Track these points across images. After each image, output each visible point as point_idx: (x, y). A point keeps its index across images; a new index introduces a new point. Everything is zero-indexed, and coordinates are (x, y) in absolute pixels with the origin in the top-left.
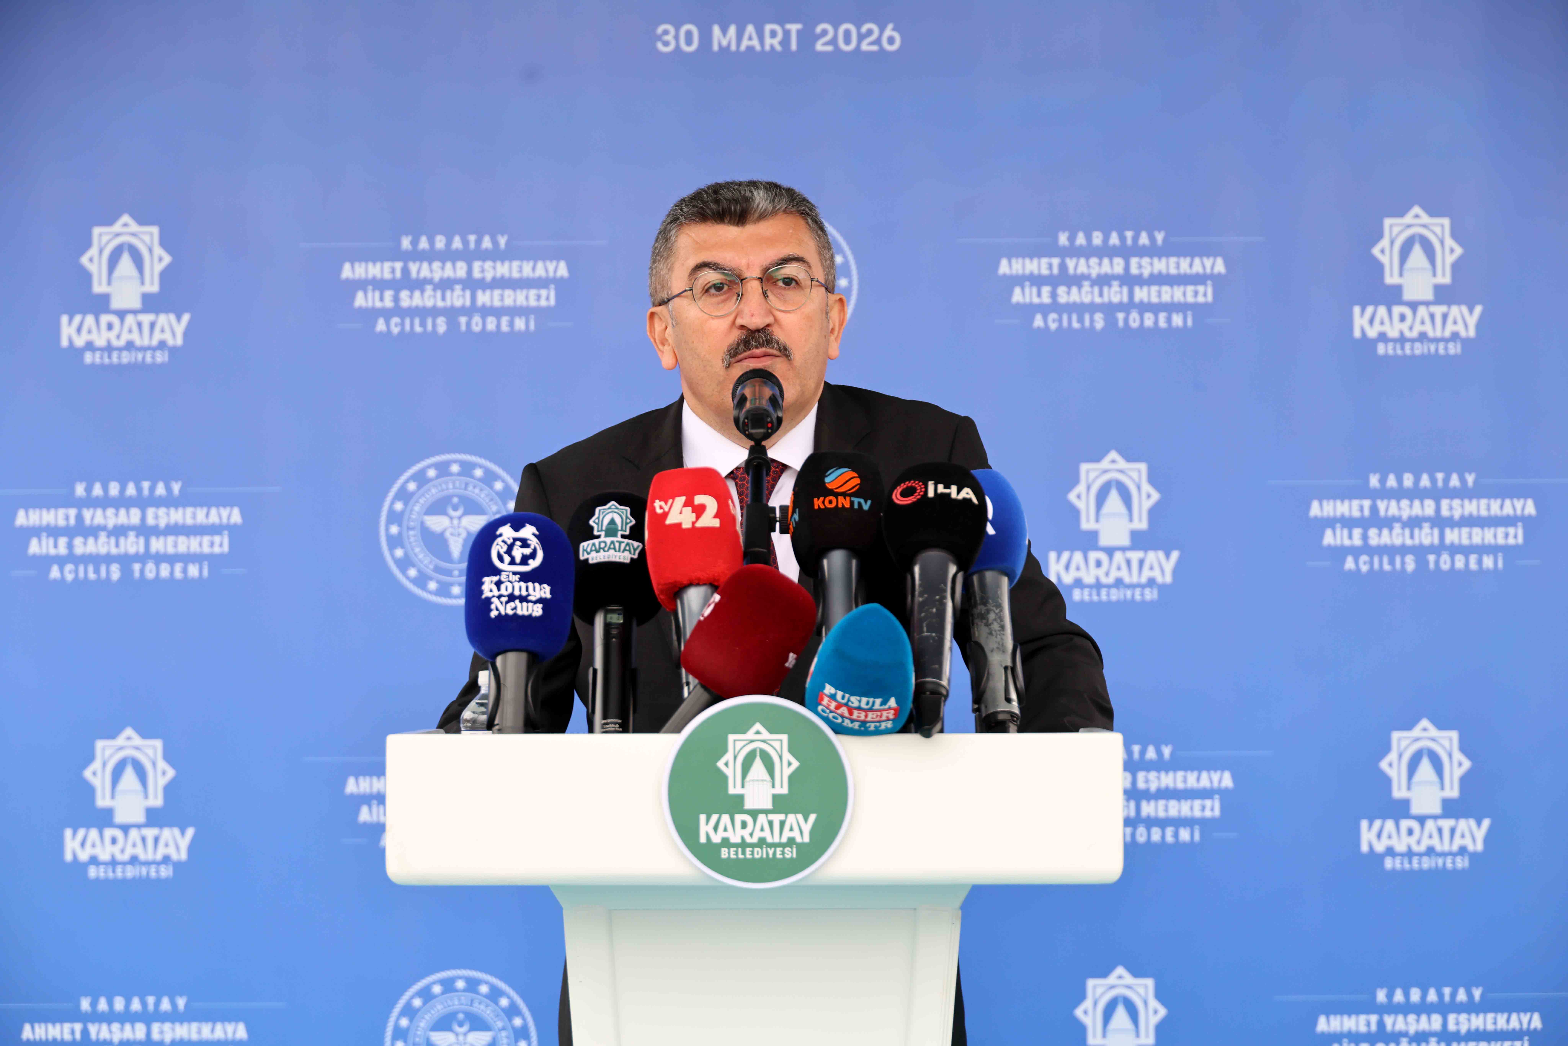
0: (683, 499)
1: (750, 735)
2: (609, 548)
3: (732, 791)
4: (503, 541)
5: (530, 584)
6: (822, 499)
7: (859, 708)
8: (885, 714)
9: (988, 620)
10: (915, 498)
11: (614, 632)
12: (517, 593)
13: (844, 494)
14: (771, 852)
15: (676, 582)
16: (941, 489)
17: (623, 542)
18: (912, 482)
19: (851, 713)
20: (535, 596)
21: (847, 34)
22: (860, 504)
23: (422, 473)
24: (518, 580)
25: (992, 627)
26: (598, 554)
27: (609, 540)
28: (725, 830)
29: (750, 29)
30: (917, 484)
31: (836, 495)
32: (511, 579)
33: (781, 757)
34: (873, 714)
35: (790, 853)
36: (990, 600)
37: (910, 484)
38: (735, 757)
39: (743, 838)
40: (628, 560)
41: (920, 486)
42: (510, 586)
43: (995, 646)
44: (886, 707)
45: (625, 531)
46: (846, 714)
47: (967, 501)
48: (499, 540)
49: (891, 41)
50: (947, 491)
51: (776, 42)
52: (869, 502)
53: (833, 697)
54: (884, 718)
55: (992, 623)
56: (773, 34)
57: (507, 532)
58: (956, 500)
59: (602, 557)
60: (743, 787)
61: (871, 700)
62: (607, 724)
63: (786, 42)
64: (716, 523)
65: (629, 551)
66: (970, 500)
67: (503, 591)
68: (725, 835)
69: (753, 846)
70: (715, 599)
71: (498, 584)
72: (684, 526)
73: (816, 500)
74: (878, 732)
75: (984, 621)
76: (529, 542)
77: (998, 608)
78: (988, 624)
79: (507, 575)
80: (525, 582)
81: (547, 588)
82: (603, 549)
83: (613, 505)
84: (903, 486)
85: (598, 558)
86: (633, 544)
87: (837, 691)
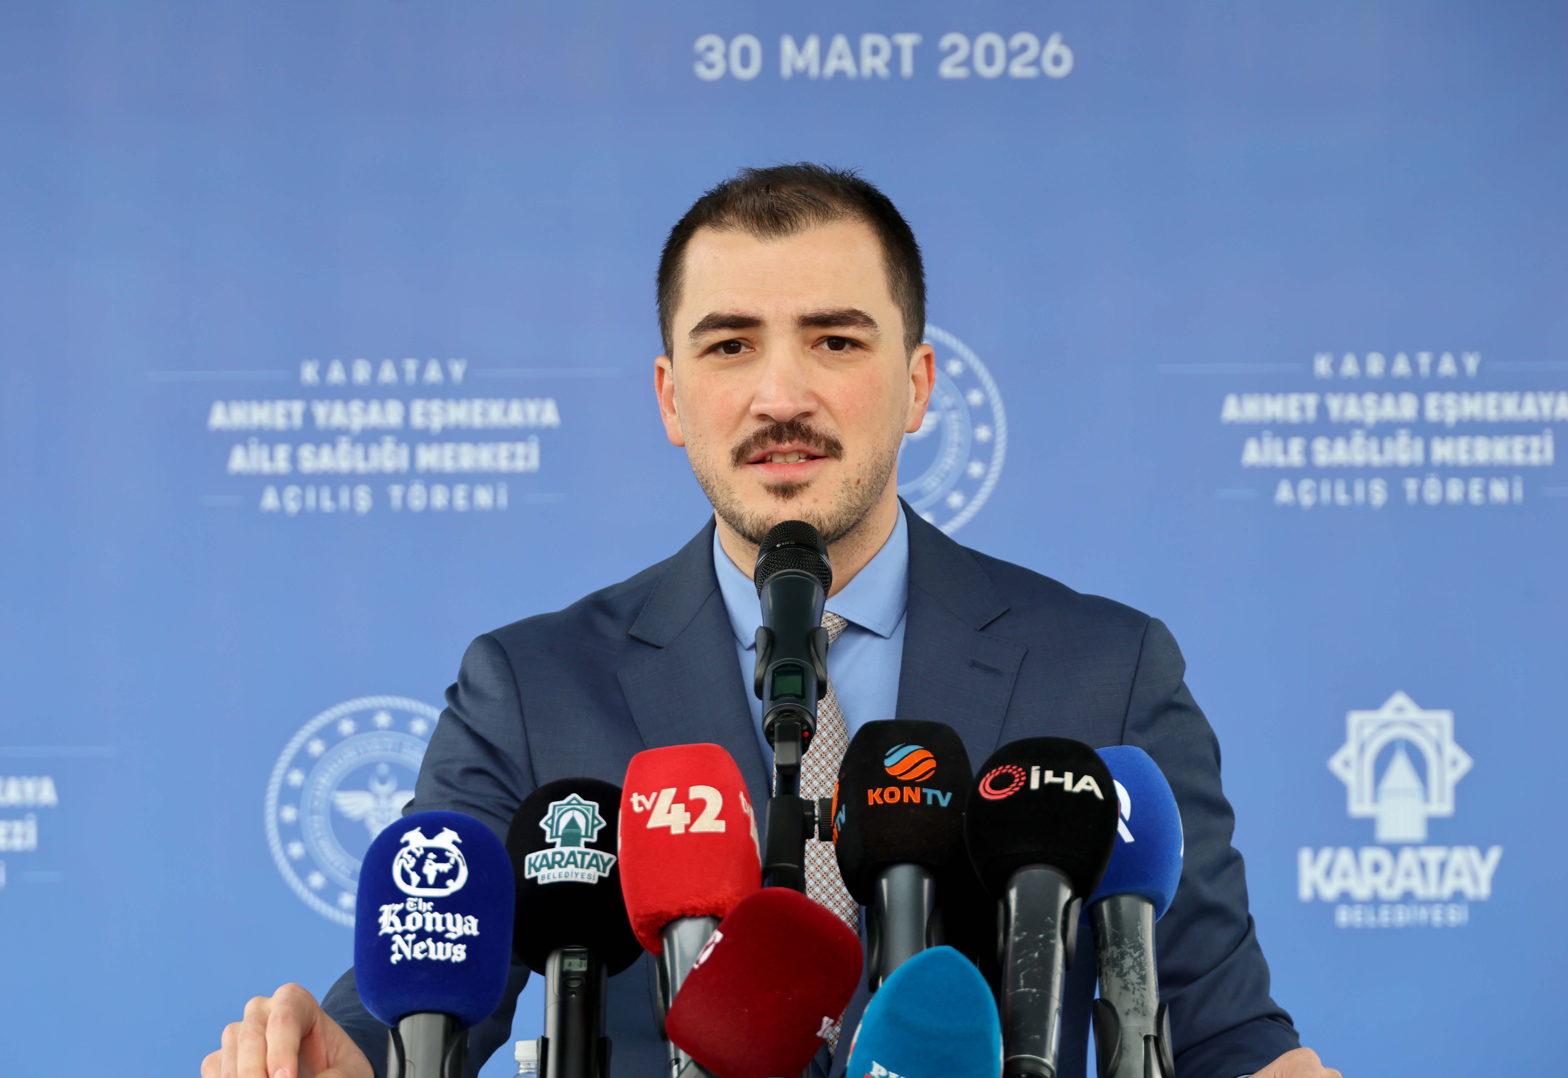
0: (673, 791)
4: (410, 853)
5: (449, 916)
6: (879, 790)
9: (1121, 966)
10: (1011, 790)
11: (574, 985)
12: (429, 928)
13: (912, 784)
15: (661, 913)
16: (1049, 777)
17: (588, 854)
18: (1008, 767)
20: (455, 933)
21: (989, 49)
22: (935, 797)
23: (332, 727)
24: (430, 909)
25: (1127, 977)
26: (552, 871)
27: (567, 850)
29: (840, 43)
30: (1014, 770)
31: (901, 785)
32: (420, 908)
36: (1126, 939)
37: (1004, 771)
40: (594, 879)
41: (1019, 773)
42: (419, 917)
43: (1130, 1006)
45: (592, 837)
47: (1088, 795)
48: (404, 851)
49: (1057, 60)
50: (1058, 780)
51: (879, 63)
52: (949, 795)
55: (1128, 972)
56: (876, 51)
57: (415, 839)
58: (1070, 794)
59: (557, 875)
63: (894, 62)
64: (720, 827)
65: (597, 866)
66: (1092, 793)
67: (409, 926)
70: (715, 938)
71: (402, 915)
72: (674, 831)
73: (870, 791)
75: (1117, 970)
76: (447, 854)
77: (1138, 950)
78: (1122, 974)
79: (414, 903)
80: (441, 913)
81: (474, 921)
82: (559, 863)
83: (574, 799)
84: (995, 773)
85: (551, 877)
86: (601, 857)
87: (890, 1073)
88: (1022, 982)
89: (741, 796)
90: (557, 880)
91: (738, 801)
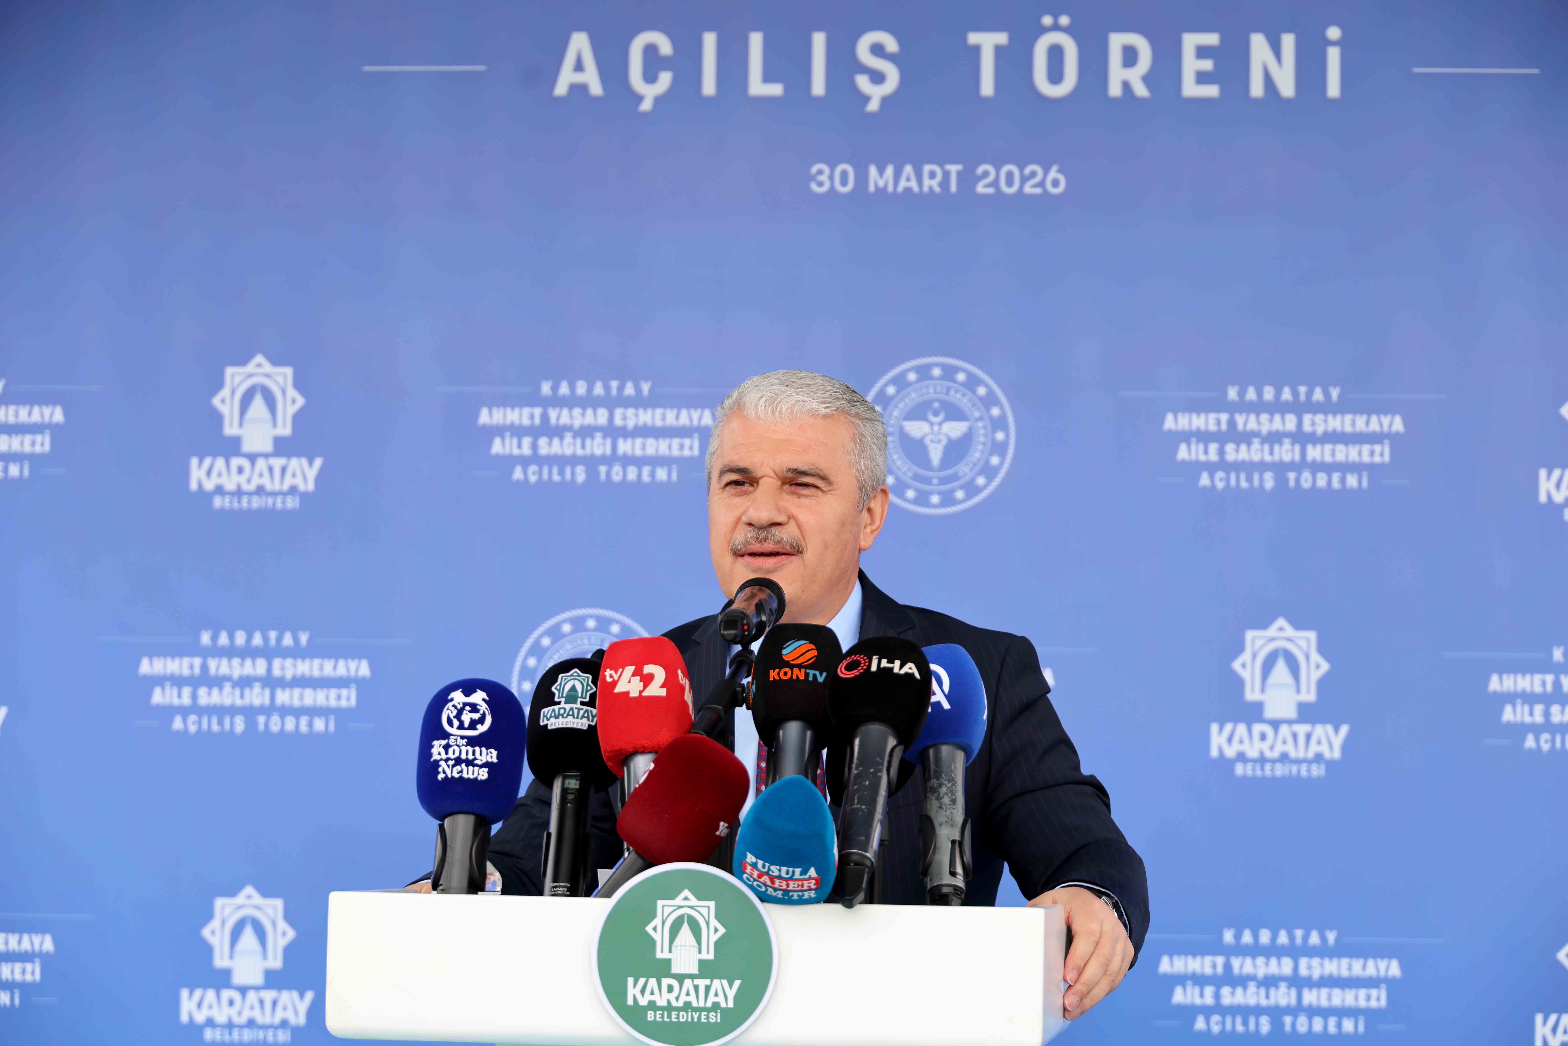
0: (633, 668)
1: (678, 901)
2: (568, 715)
3: (659, 955)
4: (454, 706)
5: (477, 749)
6: (777, 670)
7: (780, 877)
8: (806, 884)
9: (939, 793)
10: (858, 672)
11: (570, 797)
12: (463, 757)
14: (696, 1016)
15: (621, 749)
16: (884, 663)
17: (582, 709)
18: (858, 656)
19: (773, 882)
20: (481, 760)
21: (1010, 175)
22: (814, 676)
23: (556, 628)
24: (465, 744)
25: (943, 800)
26: (557, 720)
27: (568, 707)
28: (652, 993)
29: (908, 169)
30: (861, 658)
31: (792, 667)
32: (458, 743)
33: (708, 924)
34: (794, 884)
35: (714, 1018)
36: (943, 775)
37: (855, 658)
38: (663, 923)
39: (669, 1001)
40: (585, 726)
41: (864, 660)
42: (457, 749)
43: (944, 819)
44: (807, 877)
45: (585, 698)
46: (769, 883)
47: (910, 676)
48: (450, 705)
49: (1055, 183)
50: (890, 665)
51: (935, 183)
52: (824, 674)
53: (754, 866)
54: (805, 888)
55: (943, 797)
56: (932, 175)
57: (458, 697)
58: (898, 675)
59: (560, 723)
60: (670, 951)
61: (791, 869)
62: (556, 887)
63: (945, 183)
64: (663, 692)
65: (588, 718)
66: (912, 675)
67: (451, 755)
68: (652, 998)
69: (678, 1009)
70: (651, 767)
71: (447, 747)
72: (632, 695)
73: (772, 671)
74: (801, 902)
75: (936, 795)
76: (478, 707)
77: (951, 782)
78: (939, 798)
79: (455, 739)
80: (472, 747)
81: (494, 753)
82: (562, 715)
83: (576, 672)
84: (849, 660)
85: (557, 724)
86: (591, 711)
87: (758, 860)
88: (856, 801)
89: (679, 672)
90: (561, 726)
91: (677, 675)
